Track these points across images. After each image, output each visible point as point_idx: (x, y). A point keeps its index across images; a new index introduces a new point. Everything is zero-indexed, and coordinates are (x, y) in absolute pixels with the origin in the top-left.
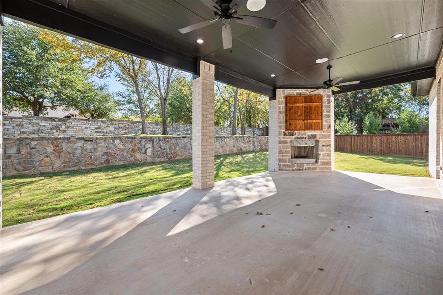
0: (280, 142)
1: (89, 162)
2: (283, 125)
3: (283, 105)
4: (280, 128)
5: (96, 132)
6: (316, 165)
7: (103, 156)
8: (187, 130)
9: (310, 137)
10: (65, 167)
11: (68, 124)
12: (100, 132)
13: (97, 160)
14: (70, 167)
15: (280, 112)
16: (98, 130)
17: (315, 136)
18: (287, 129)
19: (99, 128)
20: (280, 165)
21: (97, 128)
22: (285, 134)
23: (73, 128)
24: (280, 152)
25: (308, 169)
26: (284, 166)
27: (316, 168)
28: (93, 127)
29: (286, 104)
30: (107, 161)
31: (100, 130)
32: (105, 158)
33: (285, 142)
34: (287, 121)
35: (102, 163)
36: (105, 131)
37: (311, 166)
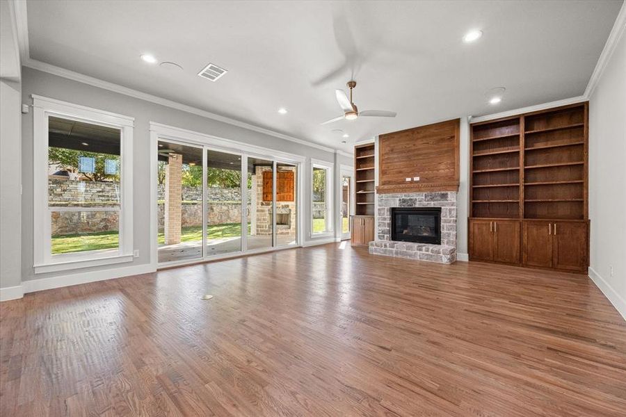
0: (258, 211)
1: (87, 227)
2: (261, 196)
3: (261, 180)
4: (258, 198)
5: (99, 196)
6: (289, 231)
7: (101, 221)
8: (216, 194)
9: (283, 207)
10: (62, 231)
11: (64, 187)
12: (104, 196)
13: (95, 226)
14: (66, 232)
15: (258, 186)
16: (101, 194)
17: (288, 206)
18: (264, 200)
19: (102, 192)
20: (258, 231)
21: (100, 192)
22: (262, 204)
23: (70, 191)
24: (258, 220)
25: (282, 233)
26: (261, 231)
27: (288, 233)
28: (94, 191)
29: (264, 178)
30: (106, 227)
31: (104, 194)
32: (103, 224)
33: (262, 211)
34: (264, 194)
35: (100, 229)
36: (110, 194)
37: (284, 231)
